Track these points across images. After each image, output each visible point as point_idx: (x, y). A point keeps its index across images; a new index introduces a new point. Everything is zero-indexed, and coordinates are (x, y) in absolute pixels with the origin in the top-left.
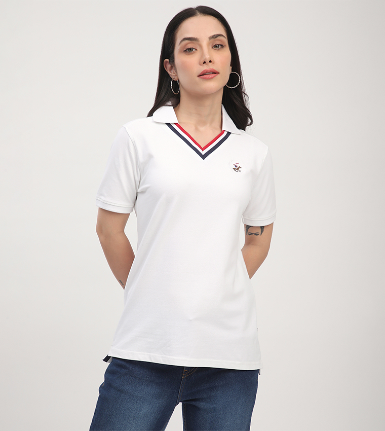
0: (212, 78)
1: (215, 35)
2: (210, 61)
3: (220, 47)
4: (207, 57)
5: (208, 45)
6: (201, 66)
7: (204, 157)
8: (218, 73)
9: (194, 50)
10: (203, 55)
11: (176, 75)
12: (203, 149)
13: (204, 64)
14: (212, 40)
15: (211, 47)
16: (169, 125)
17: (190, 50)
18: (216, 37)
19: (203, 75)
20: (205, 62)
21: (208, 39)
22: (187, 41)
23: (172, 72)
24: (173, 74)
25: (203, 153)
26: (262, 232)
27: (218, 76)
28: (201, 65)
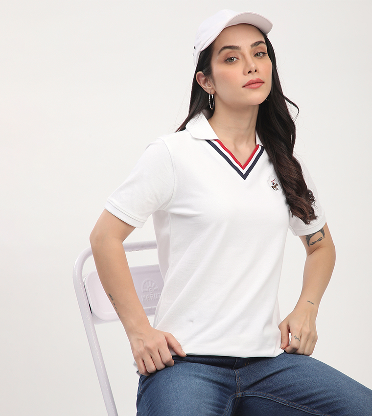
0: (258, 87)
1: (256, 42)
2: (256, 71)
3: (261, 55)
4: (253, 66)
5: (251, 53)
6: (246, 77)
7: (244, 177)
8: (264, 83)
9: (235, 59)
10: (247, 64)
11: (212, 89)
12: (243, 168)
13: (250, 74)
14: (254, 47)
15: (253, 56)
16: (208, 141)
17: (231, 59)
18: (258, 44)
19: (250, 84)
20: (250, 72)
21: (250, 47)
22: (228, 50)
23: (206, 84)
24: (208, 87)
25: (244, 172)
26: (324, 235)
27: (263, 85)
28: (245, 75)
